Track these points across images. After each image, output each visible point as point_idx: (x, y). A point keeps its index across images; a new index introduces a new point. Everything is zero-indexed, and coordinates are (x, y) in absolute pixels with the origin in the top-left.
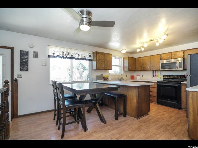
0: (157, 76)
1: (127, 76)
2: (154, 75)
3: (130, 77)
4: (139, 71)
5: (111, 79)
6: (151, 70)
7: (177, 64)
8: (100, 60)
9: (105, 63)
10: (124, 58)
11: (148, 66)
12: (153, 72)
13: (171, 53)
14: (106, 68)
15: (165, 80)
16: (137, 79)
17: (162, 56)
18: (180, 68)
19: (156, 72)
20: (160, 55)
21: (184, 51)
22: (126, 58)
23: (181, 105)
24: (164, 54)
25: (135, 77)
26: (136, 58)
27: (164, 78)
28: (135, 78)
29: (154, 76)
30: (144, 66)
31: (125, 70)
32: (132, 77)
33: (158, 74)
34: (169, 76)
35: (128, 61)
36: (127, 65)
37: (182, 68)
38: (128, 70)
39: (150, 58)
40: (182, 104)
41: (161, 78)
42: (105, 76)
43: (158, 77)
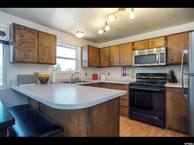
0: (128, 74)
1: (86, 75)
2: (125, 73)
3: (92, 76)
4: (104, 67)
5: (56, 80)
6: (120, 66)
7: (157, 57)
8: (24, 42)
9: (40, 51)
10: (82, 47)
11: (116, 61)
12: (123, 68)
13: (148, 40)
14: (41, 61)
15: (139, 80)
16: (102, 78)
17: (136, 44)
18: (161, 62)
19: (127, 68)
20: (133, 43)
21: (166, 38)
22: (85, 47)
23: (165, 122)
24: (138, 42)
25: (98, 76)
26: (100, 49)
27: (137, 78)
28: (98, 78)
29: (124, 75)
30: (111, 60)
31: (83, 66)
32: (95, 77)
33: (129, 71)
34: (145, 75)
35: (87, 51)
36: (85, 57)
37: (164, 62)
38: (87, 66)
39: (119, 47)
40: (167, 120)
41: (133, 78)
42: (43, 76)
43: (129, 77)
